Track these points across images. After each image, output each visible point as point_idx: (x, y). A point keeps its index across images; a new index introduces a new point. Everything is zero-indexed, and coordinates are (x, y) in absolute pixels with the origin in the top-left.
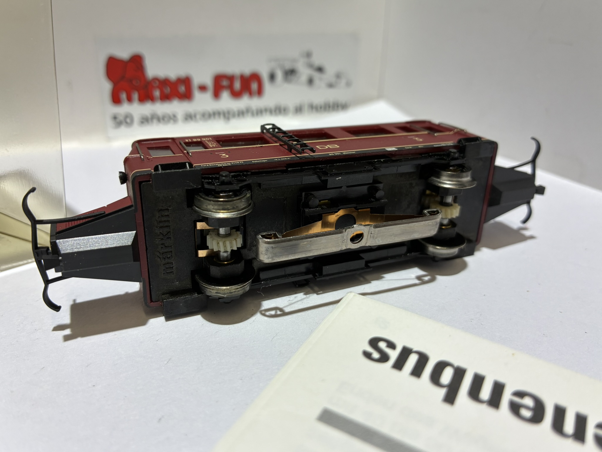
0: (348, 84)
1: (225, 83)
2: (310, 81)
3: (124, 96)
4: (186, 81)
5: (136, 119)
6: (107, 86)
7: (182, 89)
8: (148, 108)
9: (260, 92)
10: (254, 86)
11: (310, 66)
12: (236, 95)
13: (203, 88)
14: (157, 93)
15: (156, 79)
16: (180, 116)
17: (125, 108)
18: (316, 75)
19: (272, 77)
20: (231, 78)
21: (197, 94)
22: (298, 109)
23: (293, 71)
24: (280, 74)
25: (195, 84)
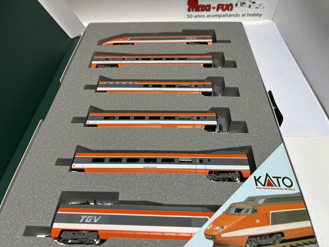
0: (263, 8)
1: (221, 6)
2: (250, 6)
3: (191, 9)
4: (209, 6)
5: (193, 16)
6: (188, 7)
8: (197, 13)
9: (231, 10)
10: (230, 7)
11: (251, 1)
12: (224, 10)
13: (214, 8)
14: (200, 9)
15: (201, 5)
16: (205, 16)
17: (191, 13)
18: (252, 4)
19: (236, 5)
20: (223, 5)
22: (244, 15)
23: (244, 3)
24: (239, 4)
25: (212, 7)
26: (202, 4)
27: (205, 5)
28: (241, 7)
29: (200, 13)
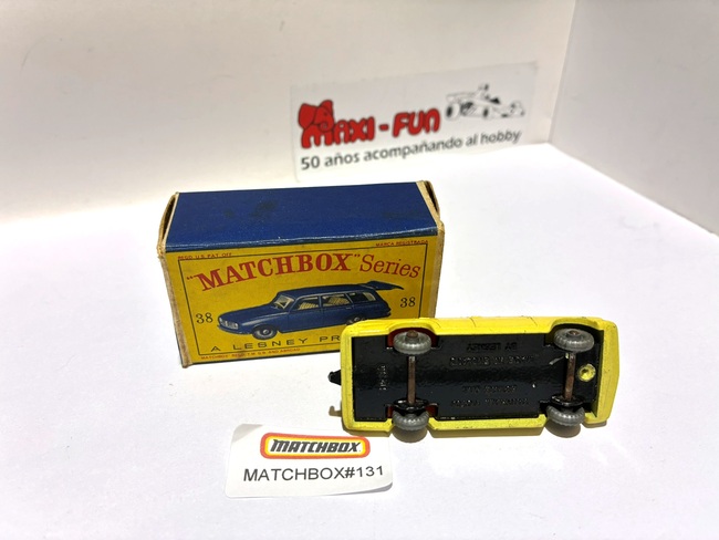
0: (522, 114)
1: (405, 121)
2: (486, 113)
3: (312, 139)
4: (370, 122)
5: (322, 162)
6: (299, 131)
7: (365, 129)
8: (333, 151)
9: (436, 128)
10: (432, 121)
11: (487, 98)
12: (414, 131)
13: (384, 127)
14: (342, 135)
15: (342, 122)
16: (361, 156)
17: (314, 151)
18: (491, 106)
19: (449, 112)
20: (410, 116)
21: (378, 132)
22: (472, 141)
23: (469, 105)
24: (457, 109)
25: (378, 123)
26: (348, 119)
27: (358, 119)
28: (462, 118)
29: (345, 149)
